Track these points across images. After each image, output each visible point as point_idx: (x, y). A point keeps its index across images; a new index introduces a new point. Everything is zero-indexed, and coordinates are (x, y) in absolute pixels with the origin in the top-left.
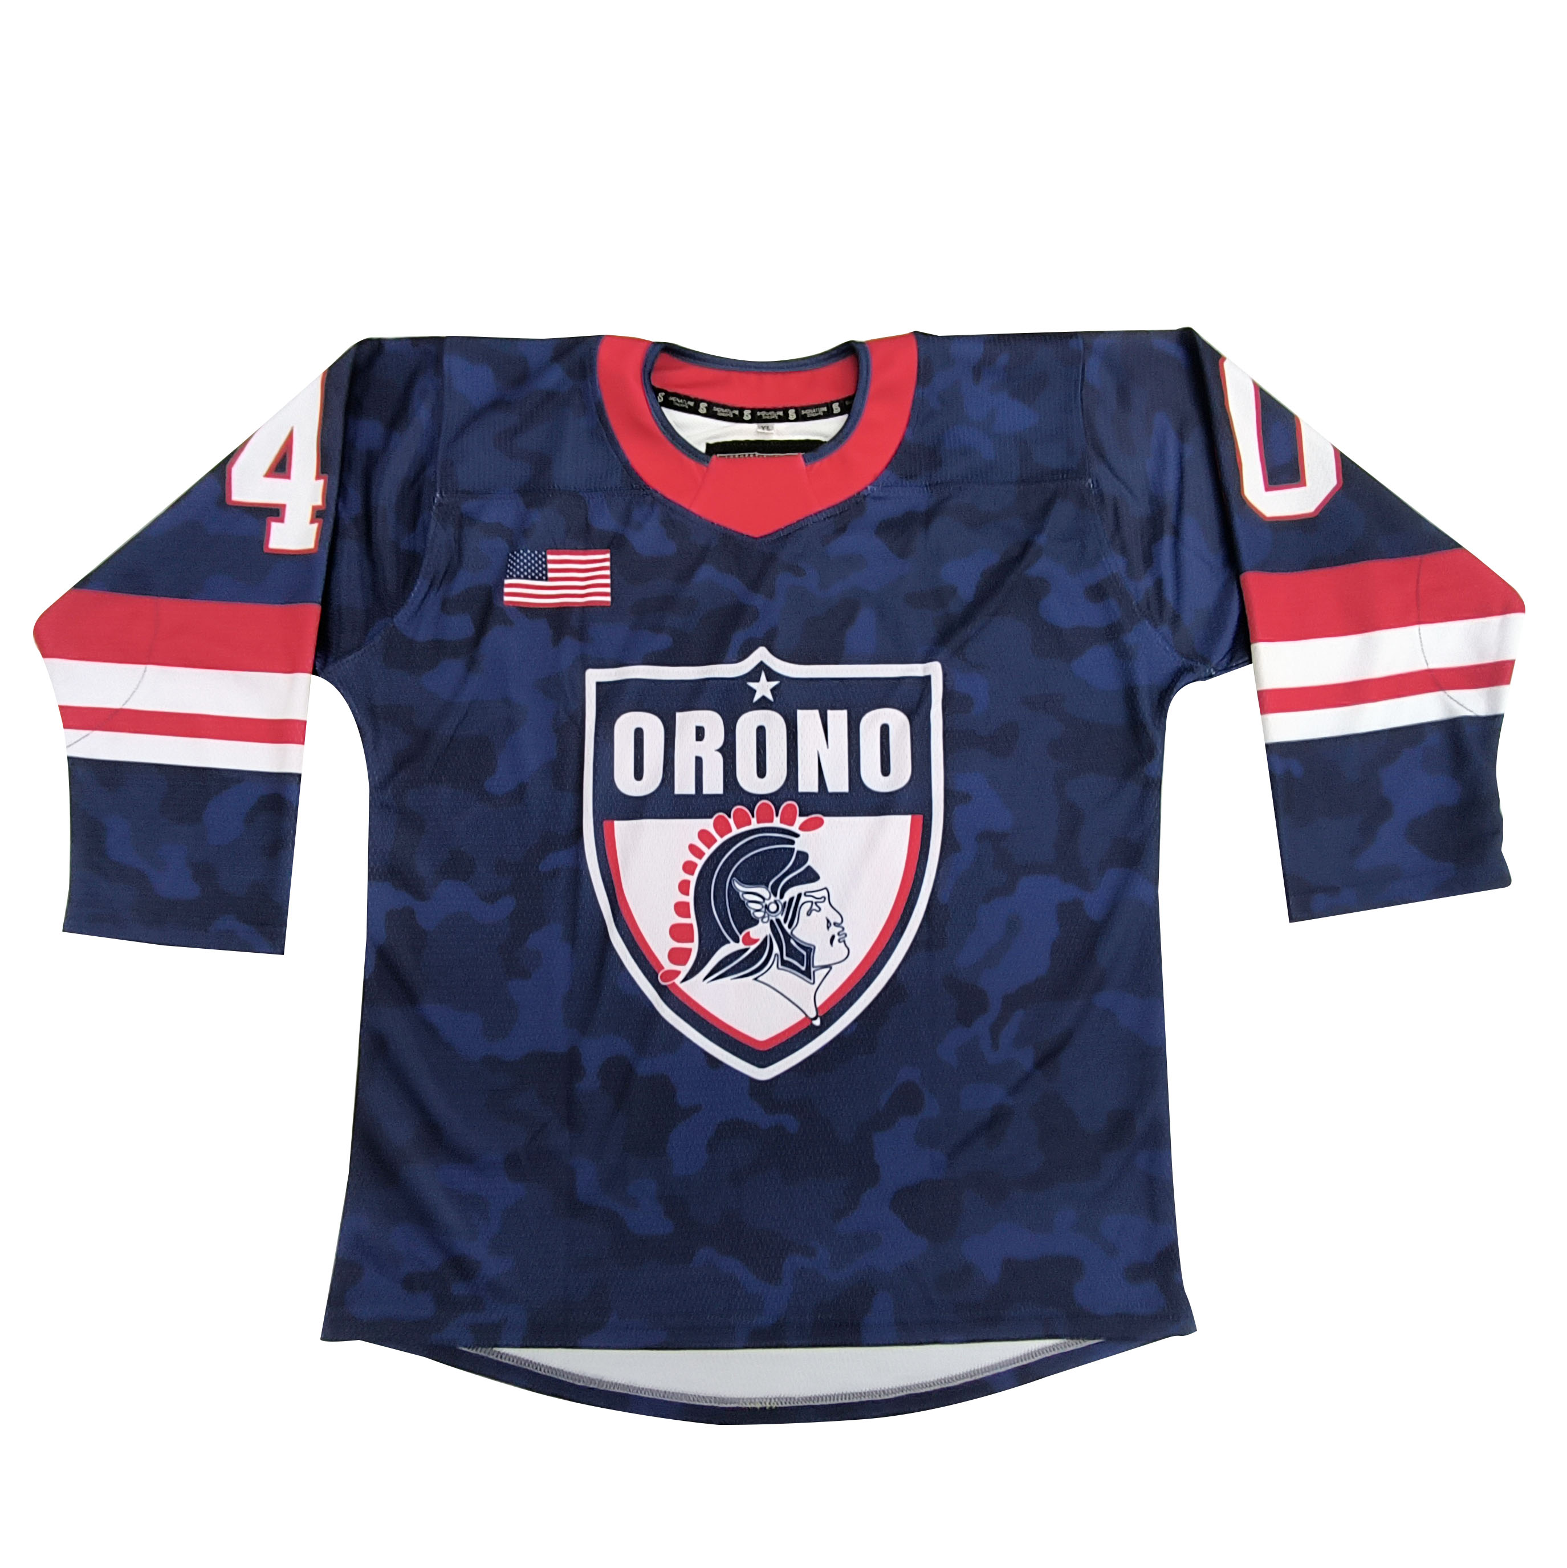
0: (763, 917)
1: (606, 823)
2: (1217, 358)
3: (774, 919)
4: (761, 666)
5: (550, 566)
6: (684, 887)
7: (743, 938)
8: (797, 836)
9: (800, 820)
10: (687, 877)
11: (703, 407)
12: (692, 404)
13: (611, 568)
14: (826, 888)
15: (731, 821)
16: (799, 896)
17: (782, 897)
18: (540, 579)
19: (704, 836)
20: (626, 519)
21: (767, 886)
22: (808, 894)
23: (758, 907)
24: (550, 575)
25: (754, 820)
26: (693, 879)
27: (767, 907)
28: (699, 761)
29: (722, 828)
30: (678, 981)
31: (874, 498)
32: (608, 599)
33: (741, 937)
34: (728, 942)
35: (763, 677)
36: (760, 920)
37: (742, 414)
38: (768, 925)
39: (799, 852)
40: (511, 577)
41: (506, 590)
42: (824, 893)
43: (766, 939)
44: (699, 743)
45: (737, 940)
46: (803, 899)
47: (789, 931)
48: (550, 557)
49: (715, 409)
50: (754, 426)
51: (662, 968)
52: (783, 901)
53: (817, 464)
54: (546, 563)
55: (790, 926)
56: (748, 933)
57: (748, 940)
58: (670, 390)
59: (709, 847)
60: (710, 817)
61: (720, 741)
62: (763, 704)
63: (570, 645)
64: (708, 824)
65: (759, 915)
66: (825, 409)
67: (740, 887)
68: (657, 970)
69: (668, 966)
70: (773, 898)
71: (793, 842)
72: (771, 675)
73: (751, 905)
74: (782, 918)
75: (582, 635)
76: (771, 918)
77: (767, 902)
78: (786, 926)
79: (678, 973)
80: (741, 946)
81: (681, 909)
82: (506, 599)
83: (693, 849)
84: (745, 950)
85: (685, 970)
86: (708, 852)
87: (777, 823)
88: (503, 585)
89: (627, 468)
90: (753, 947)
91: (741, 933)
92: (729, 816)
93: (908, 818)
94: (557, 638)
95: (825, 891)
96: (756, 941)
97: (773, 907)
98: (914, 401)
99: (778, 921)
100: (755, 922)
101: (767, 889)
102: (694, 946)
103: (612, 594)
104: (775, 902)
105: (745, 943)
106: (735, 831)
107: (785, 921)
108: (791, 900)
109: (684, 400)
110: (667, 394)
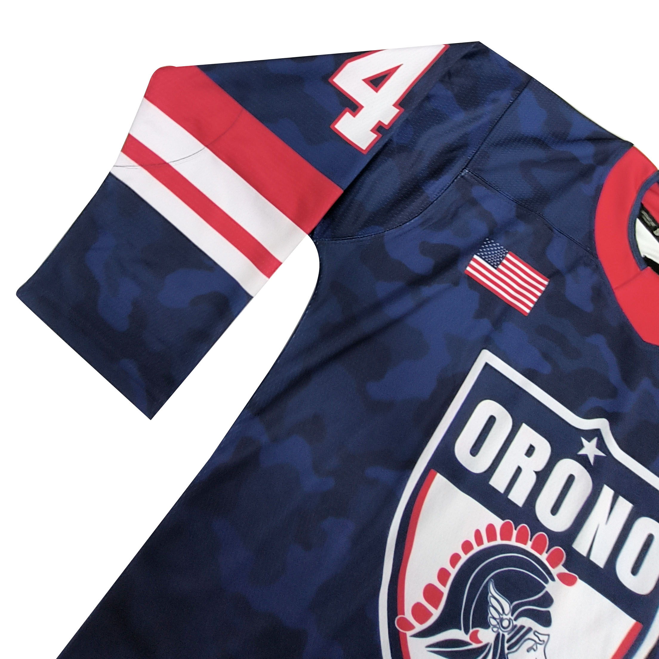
0: (495, 626)
1: (433, 471)
3: (501, 632)
5: (505, 262)
6: (455, 559)
7: (473, 633)
8: (553, 579)
9: (561, 569)
10: (461, 553)
11: (658, 231)
12: (653, 224)
14: (549, 635)
15: (515, 532)
16: (530, 629)
17: (516, 619)
20: (572, 268)
21: (512, 603)
22: (536, 634)
23: (496, 615)
24: (500, 267)
25: (530, 543)
26: (464, 558)
27: (502, 620)
28: (519, 470)
29: (506, 534)
30: (409, 633)
32: (528, 311)
33: (471, 631)
34: (460, 629)
35: (595, 441)
36: (492, 627)
38: (494, 635)
39: (547, 593)
42: (545, 638)
43: (486, 646)
44: (526, 457)
45: (467, 631)
46: (531, 635)
47: (506, 651)
48: (508, 256)
51: (403, 614)
52: (515, 623)
54: (504, 258)
55: (509, 648)
56: (477, 631)
57: (475, 638)
58: (647, 207)
59: (489, 540)
60: (503, 519)
61: (540, 467)
62: (583, 460)
63: (485, 325)
64: (498, 523)
65: (493, 622)
67: (492, 590)
68: (398, 612)
69: (408, 615)
70: (509, 616)
71: (546, 582)
72: (602, 445)
73: (492, 609)
74: (507, 637)
75: (497, 324)
76: (500, 631)
77: (504, 617)
78: (506, 645)
79: (412, 627)
80: (466, 638)
81: (443, 575)
83: (478, 534)
84: (469, 644)
85: (419, 627)
86: (486, 544)
87: (543, 557)
89: (591, 236)
90: (474, 646)
91: (472, 628)
92: (516, 529)
93: (632, 622)
94: (480, 314)
95: (547, 637)
96: (480, 642)
97: (505, 623)
99: (503, 635)
100: (486, 625)
101: (510, 607)
102: (436, 613)
103: (532, 309)
104: (509, 620)
105: (471, 638)
106: (513, 542)
107: (509, 641)
108: (522, 627)
109: (651, 220)
110: (642, 208)
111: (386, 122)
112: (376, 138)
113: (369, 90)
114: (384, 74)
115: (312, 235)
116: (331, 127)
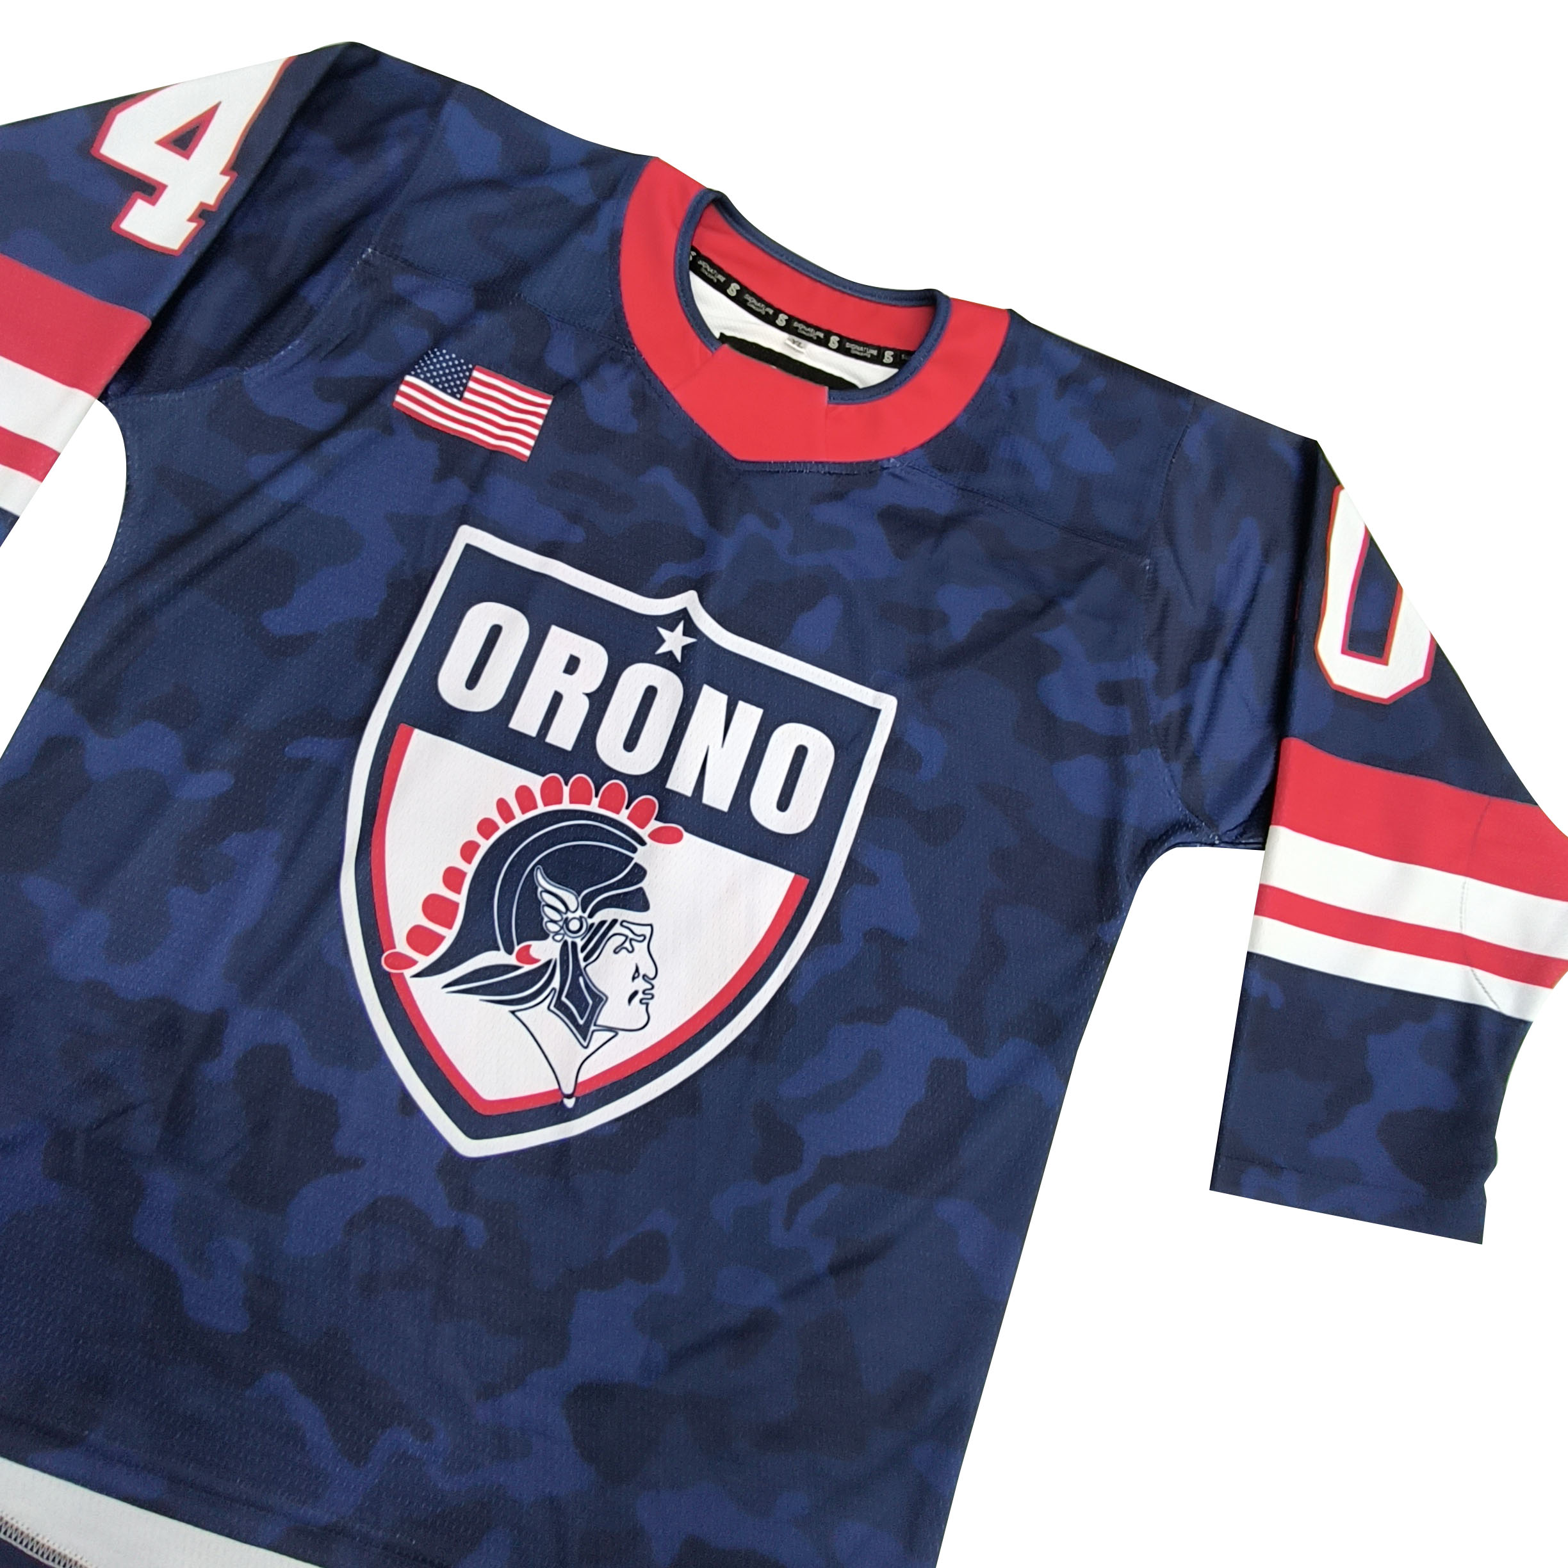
0: (557, 933)
1: (403, 727)
2: (1335, 484)
3: (570, 940)
4: (683, 615)
5: (471, 384)
6: (468, 850)
7: (520, 951)
8: (643, 843)
9: (654, 825)
10: (479, 839)
11: (733, 289)
12: (722, 279)
13: (546, 418)
14: (651, 925)
15: (566, 790)
16: (614, 922)
17: (591, 916)
18: (453, 395)
19: (524, 795)
20: (590, 371)
21: (579, 895)
22: (625, 924)
23: (556, 916)
24: (467, 395)
25: (595, 801)
26: (485, 845)
27: (567, 922)
28: (557, 698)
29: (551, 793)
30: (408, 973)
31: (894, 475)
32: (527, 453)
33: (517, 948)
34: (498, 949)
35: (680, 627)
36: (551, 935)
37: (776, 315)
38: (560, 944)
39: (636, 865)
40: (417, 376)
41: (403, 388)
42: (647, 931)
43: (549, 963)
44: (567, 676)
45: (509, 951)
46: (617, 928)
47: (583, 964)
48: (476, 374)
49: (747, 297)
50: (784, 336)
51: (394, 947)
52: (590, 921)
53: (842, 408)
54: (469, 378)
55: (585, 959)
56: (529, 946)
57: (525, 957)
58: (704, 253)
59: (524, 812)
60: (543, 775)
61: (594, 684)
62: (668, 661)
63: (456, 488)
64: (535, 782)
65: (553, 927)
66: (875, 352)
67: (542, 881)
68: (384, 948)
69: (402, 946)
70: (579, 913)
71: (634, 850)
72: (691, 630)
73: (547, 909)
74: (580, 944)
75: (476, 485)
76: (566, 938)
77: (570, 915)
78: (581, 956)
79: (413, 963)
80: (512, 960)
81: (452, 878)
82: (399, 399)
83: (502, 805)
84: (517, 968)
85: (424, 961)
86: (520, 817)
87: (623, 816)
88: (402, 381)
89: (618, 315)
90: (527, 968)
91: (518, 944)
92: (566, 784)
93: (790, 875)
94: (444, 473)
95: (649, 928)
96: (536, 961)
97: (574, 925)
98: (981, 387)
99: (574, 945)
101: (577, 899)
102: (450, 936)
103: (533, 450)
104: (580, 919)
105: (518, 958)
106: (566, 805)
107: (583, 950)
108: (603, 923)
109: (715, 272)
110: (699, 256)
111: (211, 200)
112: (196, 228)
113: (171, 158)
114: (194, 126)
115: (103, 398)
116: (113, 227)
